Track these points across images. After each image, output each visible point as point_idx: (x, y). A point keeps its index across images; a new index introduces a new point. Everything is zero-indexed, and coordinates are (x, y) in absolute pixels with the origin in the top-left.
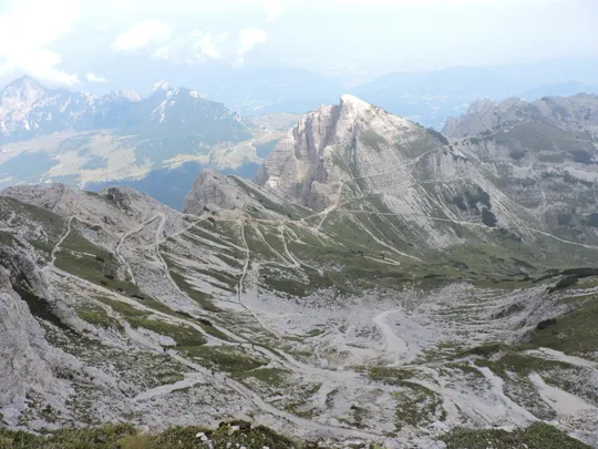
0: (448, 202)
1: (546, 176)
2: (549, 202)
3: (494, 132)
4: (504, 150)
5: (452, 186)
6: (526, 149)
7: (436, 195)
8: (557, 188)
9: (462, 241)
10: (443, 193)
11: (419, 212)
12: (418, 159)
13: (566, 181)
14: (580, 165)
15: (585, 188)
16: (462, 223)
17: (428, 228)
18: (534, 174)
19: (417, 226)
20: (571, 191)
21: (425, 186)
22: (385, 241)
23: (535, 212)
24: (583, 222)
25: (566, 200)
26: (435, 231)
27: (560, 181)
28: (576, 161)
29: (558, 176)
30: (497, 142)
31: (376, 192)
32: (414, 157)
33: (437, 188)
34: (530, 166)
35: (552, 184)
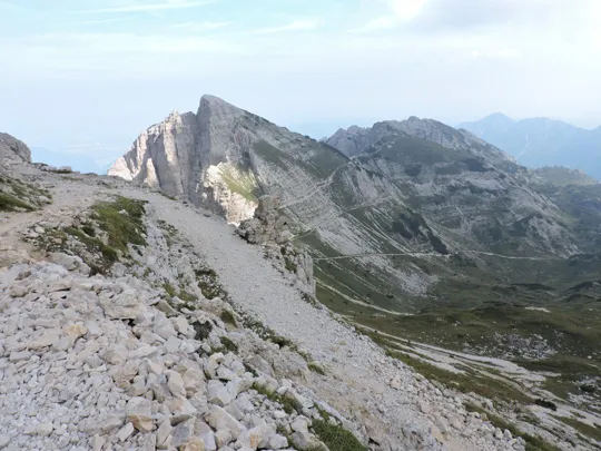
0: (388, 231)
1: (453, 189)
2: (469, 218)
3: (379, 148)
4: (398, 168)
5: (382, 209)
6: (419, 163)
7: (370, 223)
8: (468, 202)
9: (434, 278)
10: (378, 219)
11: (369, 250)
12: (330, 179)
13: (473, 192)
14: (477, 173)
15: (493, 196)
16: (418, 255)
17: (390, 269)
18: (439, 190)
19: (377, 268)
20: (481, 203)
21: (355, 213)
22: (361, 299)
23: (461, 231)
24: (511, 233)
25: (483, 213)
26: (398, 271)
27: (467, 192)
28: (472, 170)
29: (464, 188)
30: (386, 158)
31: (307, 228)
32: (325, 177)
33: (368, 214)
34: (431, 182)
35: (461, 198)
